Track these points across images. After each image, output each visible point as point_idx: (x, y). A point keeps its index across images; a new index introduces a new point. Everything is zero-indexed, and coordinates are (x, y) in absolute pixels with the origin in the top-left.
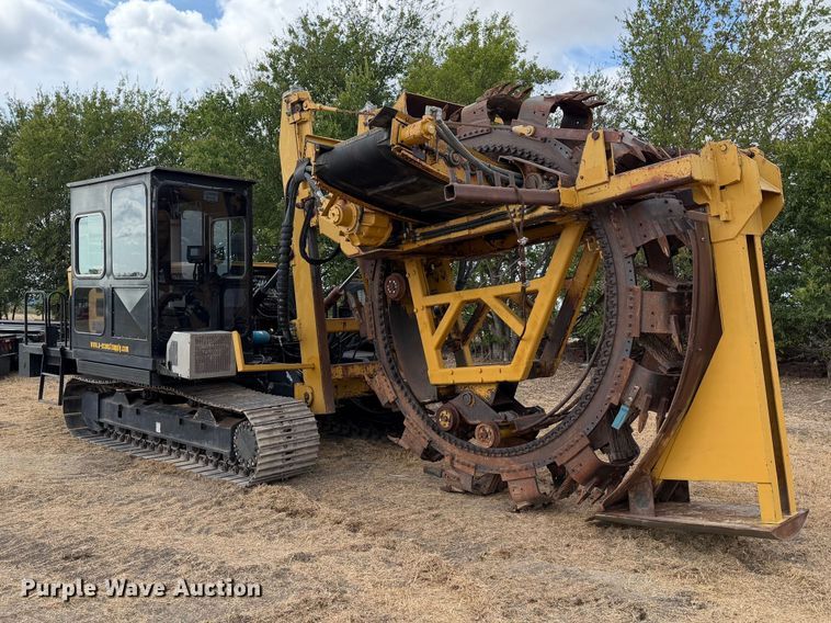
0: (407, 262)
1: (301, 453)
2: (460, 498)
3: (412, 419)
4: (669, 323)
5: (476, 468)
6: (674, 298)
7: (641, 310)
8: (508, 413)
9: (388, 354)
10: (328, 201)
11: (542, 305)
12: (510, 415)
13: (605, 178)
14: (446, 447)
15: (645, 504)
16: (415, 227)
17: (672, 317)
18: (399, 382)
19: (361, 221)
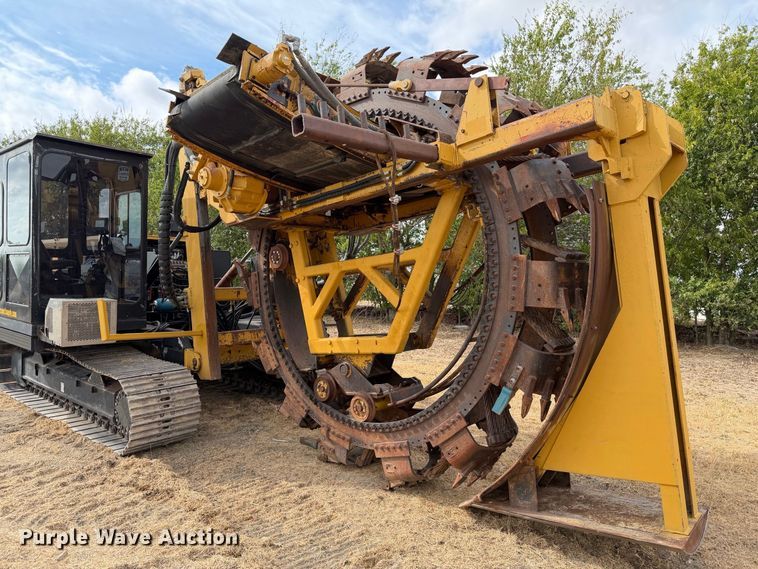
0: (289, 232)
1: (179, 421)
2: (335, 470)
3: (293, 387)
4: (558, 296)
5: (350, 441)
6: (563, 269)
7: (527, 282)
8: (383, 386)
9: (271, 323)
10: (197, 163)
11: (419, 275)
12: (386, 389)
13: (490, 131)
14: (322, 417)
15: (527, 497)
16: (293, 195)
17: (562, 290)
18: (280, 351)
19: (231, 184)
